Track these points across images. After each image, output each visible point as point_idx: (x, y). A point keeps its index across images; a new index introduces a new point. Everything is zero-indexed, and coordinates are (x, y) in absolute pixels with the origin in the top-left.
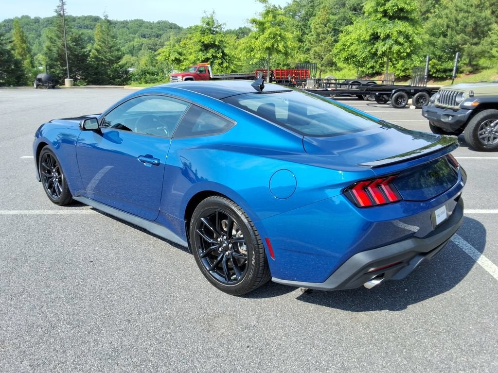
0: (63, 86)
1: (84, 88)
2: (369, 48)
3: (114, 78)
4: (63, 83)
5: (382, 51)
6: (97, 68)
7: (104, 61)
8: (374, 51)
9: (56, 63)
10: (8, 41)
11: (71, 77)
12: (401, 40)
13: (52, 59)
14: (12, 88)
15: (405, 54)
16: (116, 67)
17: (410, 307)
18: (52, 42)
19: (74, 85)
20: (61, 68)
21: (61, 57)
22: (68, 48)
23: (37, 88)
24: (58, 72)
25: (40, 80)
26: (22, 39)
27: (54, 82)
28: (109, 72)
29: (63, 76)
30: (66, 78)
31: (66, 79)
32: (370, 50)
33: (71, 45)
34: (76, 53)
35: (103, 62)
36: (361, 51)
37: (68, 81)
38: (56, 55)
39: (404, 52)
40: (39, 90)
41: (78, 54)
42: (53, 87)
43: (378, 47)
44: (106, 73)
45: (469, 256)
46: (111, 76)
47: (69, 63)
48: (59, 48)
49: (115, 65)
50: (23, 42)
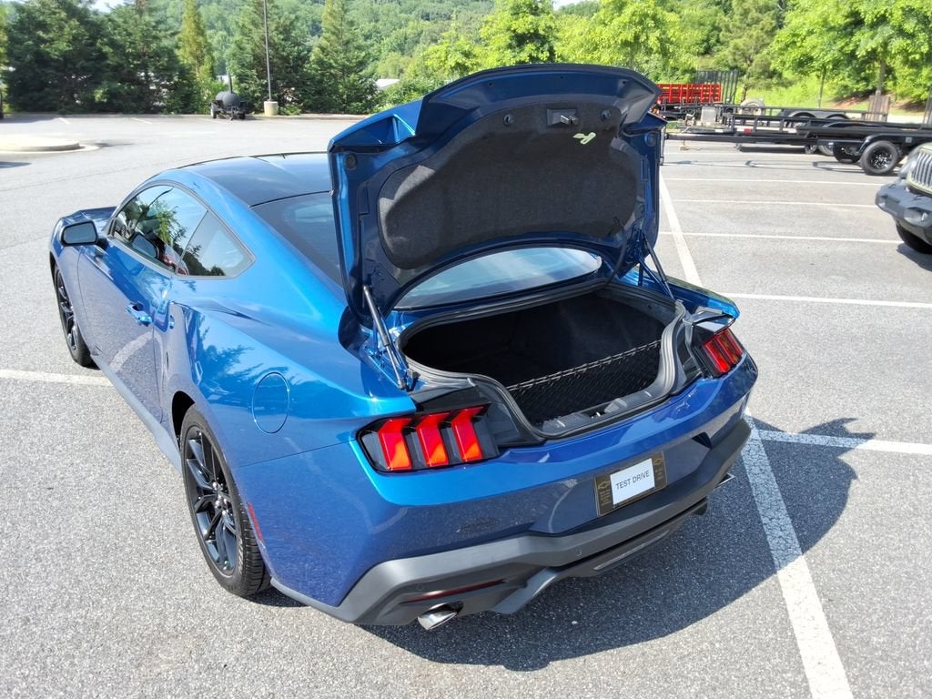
0: (260, 115)
1: (295, 118)
2: (840, 43)
3: (350, 100)
4: (261, 110)
5: (867, 51)
6: (321, 82)
7: (334, 68)
8: (851, 48)
9: (249, 72)
10: (169, 32)
11: (274, 99)
12: (909, 26)
13: (243, 65)
14: (175, 117)
15: (917, 57)
16: (355, 81)
17: (555, 665)
18: (244, 34)
19: (279, 114)
20: (258, 81)
21: (258, 60)
22: (270, 44)
23: (215, 117)
24: (252, 89)
25: (219, 103)
26: (198, 27)
27: (245, 108)
28: (341, 89)
29: (262, 96)
30: (266, 100)
31: (265, 103)
32: (842, 48)
33: (276, 39)
34: (285, 54)
35: (332, 71)
36: (823, 50)
37: (269, 106)
38: (249, 58)
39: (915, 53)
40: (218, 121)
41: (288, 55)
42: (242, 117)
43: (860, 41)
44: (336, 92)
45: (770, 555)
46: (345, 97)
47: (271, 72)
48: (256, 44)
49: (352, 76)
50: (198, 34)
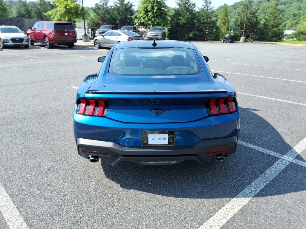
0: (239, 42)
1: (250, 43)
3: (273, 37)
4: (239, 40)
6: (263, 31)
7: (269, 26)
9: (238, 28)
10: (215, 16)
11: (244, 36)
13: (236, 25)
14: (211, 42)
16: (276, 30)
18: (238, 15)
19: (245, 41)
20: (240, 31)
21: (242, 23)
22: (247, 18)
23: (223, 42)
24: (238, 33)
25: (225, 38)
26: (226, 14)
27: (233, 39)
28: (270, 33)
30: (242, 37)
31: (241, 38)
33: (249, 17)
34: (251, 21)
37: (242, 39)
38: (239, 23)
40: (224, 44)
41: (252, 22)
42: (232, 42)
44: (268, 34)
46: (271, 36)
47: (245, 27)
48: (242, 19)
49: (275, 28)
50: (226, 16)
